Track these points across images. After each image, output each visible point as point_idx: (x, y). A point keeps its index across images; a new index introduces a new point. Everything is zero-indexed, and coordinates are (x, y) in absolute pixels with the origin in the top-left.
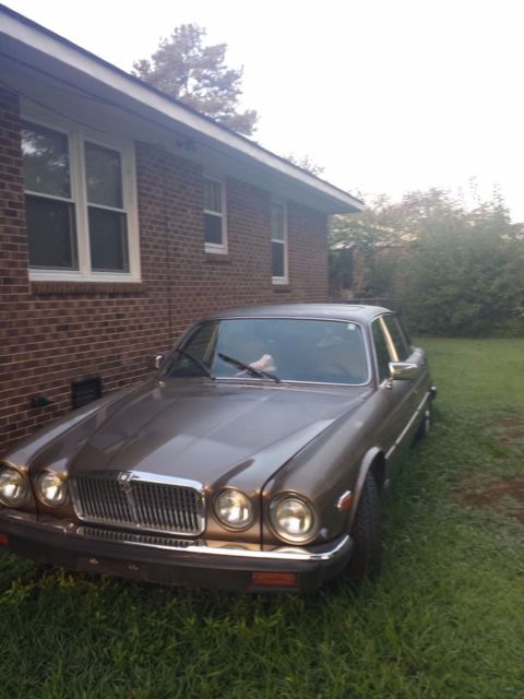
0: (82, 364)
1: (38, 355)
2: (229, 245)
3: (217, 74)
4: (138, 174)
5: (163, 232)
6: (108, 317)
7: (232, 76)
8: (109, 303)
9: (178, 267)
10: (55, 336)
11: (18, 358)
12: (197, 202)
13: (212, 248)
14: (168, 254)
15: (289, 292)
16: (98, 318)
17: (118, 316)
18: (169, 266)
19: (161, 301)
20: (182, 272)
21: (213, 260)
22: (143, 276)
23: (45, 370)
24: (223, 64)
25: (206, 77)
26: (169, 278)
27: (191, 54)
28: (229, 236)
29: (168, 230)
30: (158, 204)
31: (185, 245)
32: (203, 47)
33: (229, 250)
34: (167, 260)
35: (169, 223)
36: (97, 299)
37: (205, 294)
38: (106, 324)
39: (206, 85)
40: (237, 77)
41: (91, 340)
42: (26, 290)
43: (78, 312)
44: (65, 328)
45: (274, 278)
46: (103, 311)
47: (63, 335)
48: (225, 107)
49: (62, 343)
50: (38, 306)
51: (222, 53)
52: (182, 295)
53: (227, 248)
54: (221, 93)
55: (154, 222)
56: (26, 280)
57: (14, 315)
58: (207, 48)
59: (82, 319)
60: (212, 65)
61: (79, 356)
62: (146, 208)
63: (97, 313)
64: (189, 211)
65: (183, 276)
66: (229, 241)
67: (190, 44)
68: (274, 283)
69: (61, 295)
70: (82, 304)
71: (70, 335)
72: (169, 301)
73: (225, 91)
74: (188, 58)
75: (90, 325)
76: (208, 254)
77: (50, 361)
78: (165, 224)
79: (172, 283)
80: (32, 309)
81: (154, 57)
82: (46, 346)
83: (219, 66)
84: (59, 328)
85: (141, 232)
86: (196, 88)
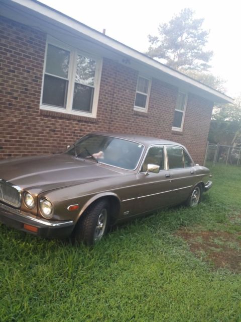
0: (59, 147)
1: (39, 139)
2: (149, 109)
3: (197, 32)
4: (102, 72)
5: (112, 98)
6: (76, 130)
7: (204, 34)
8: (78, 124)
9: (117, 114)
10: (48, 133)
11: (29, 139)
12: (133, 88)
13: (137, 109)
14: (112, 108)
15: (182, 135)
16: (71, 129)
17: (81, 130)
18: (111, 113)
19: (104, 128)
20: (119, 117)
21: (137, 114)
22: (97, 116)
23: (41, 146)
24: (201, 28)
25: (191, 33)
26: (110, 118)
27: (187, 22)
28: (149, 105)
29: (113, 98)
30: (111, 86)
31: (122, 105)
32: (193, 20)
33: (148, 111)
34: (111, 110)
35: (115, 95)
36: (72, 122)
37: (130, 129)
38: (74, 133)
39: (192, 37)
40: (206, 34)
41: (66, 138)
42: (38, 112)
43: (61, 125)
44: (54, 131)
45: (173, 127)
46: (73, 127)
47: (52, 134)
48: (198, 48)
49: (51, 137)
50: (42, 120)
51: (201, 23)
52: (117, 127)
53: (147, 110)
54: (198, 41)
55: (106, 93)
56: (38, 109)
57: (30, 122)
58: (195, 20)
59: (62, 128)
60: (195, 28)
61: (58, 143)
62: (104, 87)
63: (71, 127)
64: (127, 91)
65: (119, 119)
66: (149, 107)
67: (187, 17)
68: (173, 129)
69: (54, 117)
70: (64, 122)
71: (56, 134)
72: (109, 128)
73: (200, 41)
74: (185, 24)
75: (66, 132)
76: (135, 111)
77: (44, 143)
78: (113, 95)
79: (112, 121)
80: (39, 120)
81: (170, 22)
82: (43, 136)
83: (198, 28)
84: (50, 130)
85: (99, 97)
86: (186, 38)
